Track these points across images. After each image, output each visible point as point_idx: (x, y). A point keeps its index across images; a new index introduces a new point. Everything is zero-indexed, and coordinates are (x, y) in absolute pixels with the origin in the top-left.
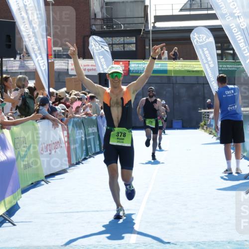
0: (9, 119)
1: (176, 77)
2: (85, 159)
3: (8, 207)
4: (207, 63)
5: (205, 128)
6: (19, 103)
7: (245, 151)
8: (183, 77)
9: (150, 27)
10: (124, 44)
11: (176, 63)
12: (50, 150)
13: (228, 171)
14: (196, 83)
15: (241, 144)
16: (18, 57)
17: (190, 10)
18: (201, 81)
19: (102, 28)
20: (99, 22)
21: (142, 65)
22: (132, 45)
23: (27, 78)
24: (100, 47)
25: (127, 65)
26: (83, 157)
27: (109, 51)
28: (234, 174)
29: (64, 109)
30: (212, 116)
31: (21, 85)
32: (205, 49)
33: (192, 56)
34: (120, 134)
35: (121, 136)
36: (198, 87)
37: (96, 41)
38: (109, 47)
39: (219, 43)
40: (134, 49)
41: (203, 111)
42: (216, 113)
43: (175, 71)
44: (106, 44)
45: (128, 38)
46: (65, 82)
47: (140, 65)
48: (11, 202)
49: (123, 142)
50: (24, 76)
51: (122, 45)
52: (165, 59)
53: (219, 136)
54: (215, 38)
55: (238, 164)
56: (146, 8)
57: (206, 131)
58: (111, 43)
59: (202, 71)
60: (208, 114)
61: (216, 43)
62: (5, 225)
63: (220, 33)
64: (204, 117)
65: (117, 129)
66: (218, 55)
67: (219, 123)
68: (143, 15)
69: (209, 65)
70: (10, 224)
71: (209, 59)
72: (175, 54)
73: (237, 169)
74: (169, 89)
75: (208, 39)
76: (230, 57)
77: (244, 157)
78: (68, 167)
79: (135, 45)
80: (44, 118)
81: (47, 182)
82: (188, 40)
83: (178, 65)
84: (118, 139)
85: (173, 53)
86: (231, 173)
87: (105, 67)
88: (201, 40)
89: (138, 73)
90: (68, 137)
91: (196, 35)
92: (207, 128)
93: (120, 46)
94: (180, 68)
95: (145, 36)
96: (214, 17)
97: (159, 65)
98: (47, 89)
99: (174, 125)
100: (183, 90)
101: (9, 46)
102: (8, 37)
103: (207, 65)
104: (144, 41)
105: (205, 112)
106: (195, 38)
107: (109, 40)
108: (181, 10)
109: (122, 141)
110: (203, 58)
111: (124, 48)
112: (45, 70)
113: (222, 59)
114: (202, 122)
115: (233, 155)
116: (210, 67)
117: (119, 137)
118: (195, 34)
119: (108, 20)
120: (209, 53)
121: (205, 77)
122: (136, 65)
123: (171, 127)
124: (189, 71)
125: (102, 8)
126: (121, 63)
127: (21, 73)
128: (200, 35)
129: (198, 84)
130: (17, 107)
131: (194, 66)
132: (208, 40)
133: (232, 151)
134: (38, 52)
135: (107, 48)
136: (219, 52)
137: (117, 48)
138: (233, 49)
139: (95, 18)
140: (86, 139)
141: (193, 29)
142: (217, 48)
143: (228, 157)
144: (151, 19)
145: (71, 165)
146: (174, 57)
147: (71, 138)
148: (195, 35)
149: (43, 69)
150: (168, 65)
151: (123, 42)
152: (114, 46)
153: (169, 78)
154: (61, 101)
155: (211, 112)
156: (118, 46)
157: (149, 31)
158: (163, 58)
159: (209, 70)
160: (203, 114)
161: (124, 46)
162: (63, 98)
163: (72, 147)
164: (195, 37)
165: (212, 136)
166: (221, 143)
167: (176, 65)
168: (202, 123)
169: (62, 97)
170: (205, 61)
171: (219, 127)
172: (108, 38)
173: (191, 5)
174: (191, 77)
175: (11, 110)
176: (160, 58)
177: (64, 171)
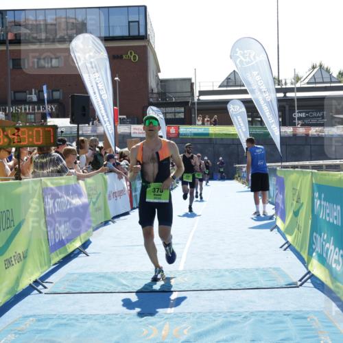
0: (83, 172)
1: (216, 139)
3: (83, 241)
4: (241, 128)
5: (239, 179)
6: (92, 159)
7: (270, 197)
8: (222, 139)
9: (196, 99)
10: (175, 113)
11: (217, 128)
12: (116, 197)
13: (257, 213)
14: (232, 144)
15: (267, 192)
16: (91, 123)
17: (227, 86)
18: (236, 143)
19: (158, 100)
20: (155, 96)
21: (189, 129)
23: (98, 139)
25: (177, 129)
28: (262, 215)
29: (127, 165)
30: (244, 169)
31: (93, 145)
32: (239, 117)
33: (229, 122)
36: (233, 147)
37: (153, 110)
40: (183, 117)
41: (237, 166)
42: (248, 167)
43: (215, 134)
45: (178, 108)
47: (187, 130)
48: (85, 237)
50: (95, 138)
53: (250, 185)
54: (247, 108)
55: (264, 207)
56: (192, 85)
57: (239, 181)
58: (165, 112)
59: (236, 134)
60: (241, 168)
61: (247, 112)
62: (80, 255)
63: (250, 104)
64: (238, 171)
66: (249, 121)
67: (250, 175)
68: (190, 90)
70: (84, 255)
71: (242, 125)
72: (215, 121)
73: (264, 212)
74: (211, 148)
76: (259, 123)
77: (269, 202)
78: (128, 209)
79: (183, 113)
80: (111, 171)
81: (114, 222)
82: (225, 111)
83: (218, 130)
85: (213, 120)
86: (259, 215)
88: (235, 110)
90: (130, 185)
91: (232, 106)
93: (172, 114)
94: (219, 132)
95: (192, 107)
96: (245, 92)
97: (203, 130)
98: (113, 148)
99: (214, 177)
100: (221, 149)
101: (84, 115)
102: (84, 107)
103: (240, 130)
104: (191, 110)
107: (163, 109)
108: (220, 86)
110: (237, 122)
111: (175, 116)
113: (252, 125)
115: (261, 201)
116: (242, 131)
119: (162, 94)
120: (242, 120)
121: (239, 139)
122: (184, 129)
123: (212, 178)
124: (226, 134)
125: (158, 84)
126: (173, 128)
127: (94, 136)
128: (235, 106)
129: (234, 144)
130: (90, 163)
131: (230, 130)
132: (241, 110)
133: (260, 197)
134: (106, 119)
135: (162, 116)
136: (250, 119)
137: (169, 116)
138: (261, 117)
139: (152, 93)
141: (229, 102)
142: (248, 116)
143: (257, 202)
144: (196, 94)
145: (133, 208)
147: (133, 187)
148: (230, 106)
149: (111, 132)
150: (210, 129)
152: (167, 114)
153: (210, 139)
155: (244, 167)
156: (170, 114)
157: (194, 103)
159: (242, 134)
160: (238, 168)
162: (126, 156)
163: (134, 194)
164: (231, 108)
166: (252, 191)
167: (216, 130)
168: (237, 175)
170: (239, 127)
171: (250, 178)
173: (227, 82)
174: (227, 139)
175: (86, 165)
176: (203, 124)
177: (127, 214)
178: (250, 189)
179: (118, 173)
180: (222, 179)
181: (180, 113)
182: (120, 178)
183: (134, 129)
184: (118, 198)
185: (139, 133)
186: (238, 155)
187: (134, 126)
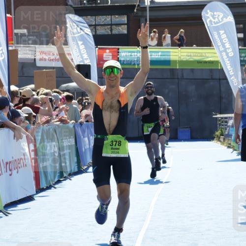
1: (182, 70)
2: (59, 182)
4: (225, 51)
5: (222, 140)
8: (192, 70)
9: (147, 2)
10: (111, 25)
11: (182, 50)
12: (10, 170)
14: (210, 78)
18: (216, 76)
19: (81, 3)
21: (136, 54)
22: (123, 26)
24: (79, 29)
25: (116, 54)
26: (56, 180)
27: (90, 34)
30: (231, 122)
32: (222, 32)
33: (205, 41)
34: (114, 143)
35: (115, 145)
36: (212, 83)
37: (73, 21)
38: (91, 30)
39: (240, 24)
40: (125, 32)
41: (218, 116)
43: (181, 62)
44: (86, 25)
45: (116, 16)
46: (33, 77)
47: (133, 54)
49: (118, 153)
51: (109, 27)
52: (167, 45)
54: (236, 16)
57: (223, 143)
58: (94, 24)
59: (217, 62)
60: (226, 120)
61: (237, 23)
64: (220, 124)
65: (111, 137)
66: (239, 39)
67: (241, 132)
69: (227, 54)
71: (227, 45)
72: (181, 39)
74: (173, 87)
75: (226, 18)
78: (35, 193)
79: (126, 26)
81: (6, 214)
83: (186, 54)
84: (112, 149)
85: (177, 37)
87: (85, 56)
88: (216, 20)
89: (131, 64)
90: (36, 151)
91: (210, 13)
92: (224, 139)
93: (106, 27)
94: (188, 58)
95: (140, 14)
97: (160, 54)
98: (6, 87)
99: (180, 135)
100: (192, 88)
103: (224, 54)
104: (139, 21)
105: (222, 118)
106: (208, 17)
107: (92, 19)
109: (117, 151)
110: (219, 44)
111: (111, 30)
112: (4, 60)
113: (245, 45)
114: (217, 131)
116: (228, 57)
117: (114, 147)
118: (208, 11)
120: (228, 37)
121: (222, 70)
122: (129, 53)
123: (175, 138)
124: (199, 62)
126: (108, 51)
128: (215, 13)
129: (212, 79)
131: (207, 55)
132: (225, 20)
135: (88, 31)
136: (241, 35)
137: (101, 31)
140: (59, 154)
141: (206, 5)
142: (239, 31)
145: (39, 190)
146: (179, 43)
147: (40, 154)
148: (207, 13)
150: (171, 54)
151: (110, 23)
152: (98, 27)
153: (173, 71)
154: (27, 103)
155: (231, 118)
156: (103, 27)
157: (145, 8)
158: (164, 44)
159: (227, 62)
160: (219, 120)
161: (111, 28)
162: (28, 99)
163: (41, 165)
165: (231, 150)
167: (182, 54)
168: (218, 133)
169: (27, 97)
170: (222, 49)
172: (89, 17)
174: (202, 70)
176: (160, 44)
177: (29, 199)
178: (240, 157)
179: (14, 129)
180: (193, 138)
181: (120, 25)
182: (17, 137)
183: (42, 53)
184: (14, 172)
185: (50, 60)
186: (221, 98)
187: (40, 48)
